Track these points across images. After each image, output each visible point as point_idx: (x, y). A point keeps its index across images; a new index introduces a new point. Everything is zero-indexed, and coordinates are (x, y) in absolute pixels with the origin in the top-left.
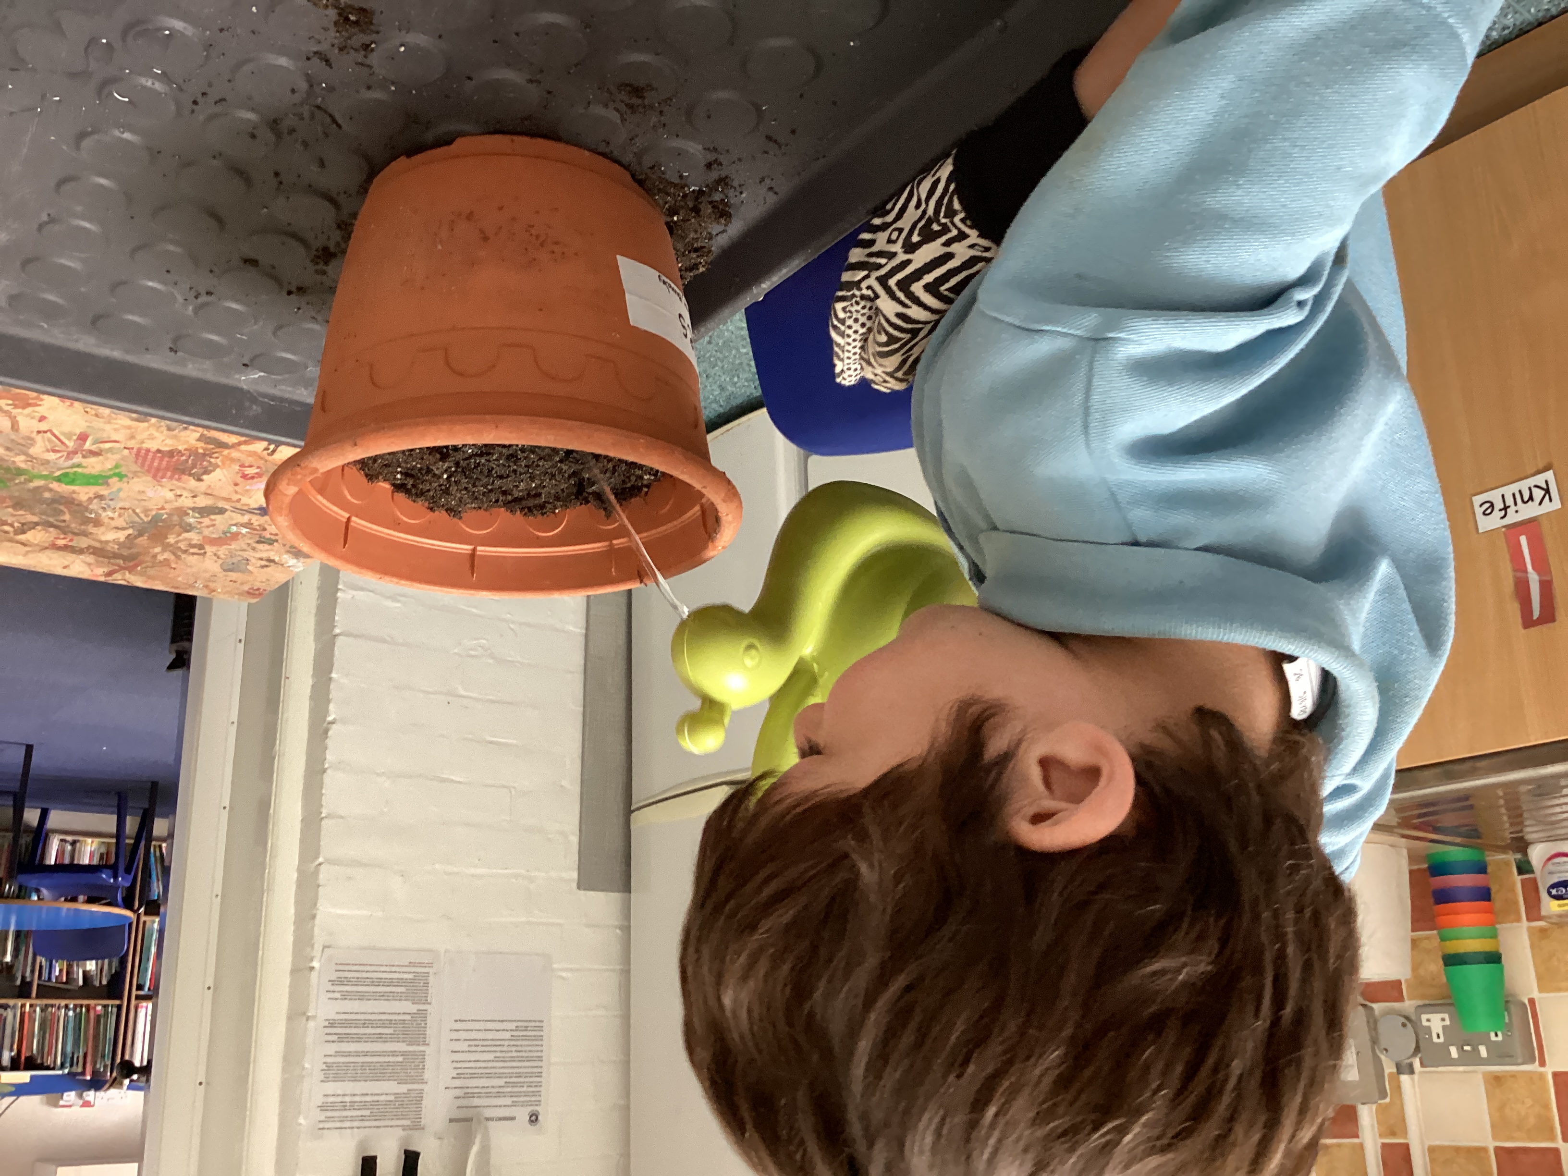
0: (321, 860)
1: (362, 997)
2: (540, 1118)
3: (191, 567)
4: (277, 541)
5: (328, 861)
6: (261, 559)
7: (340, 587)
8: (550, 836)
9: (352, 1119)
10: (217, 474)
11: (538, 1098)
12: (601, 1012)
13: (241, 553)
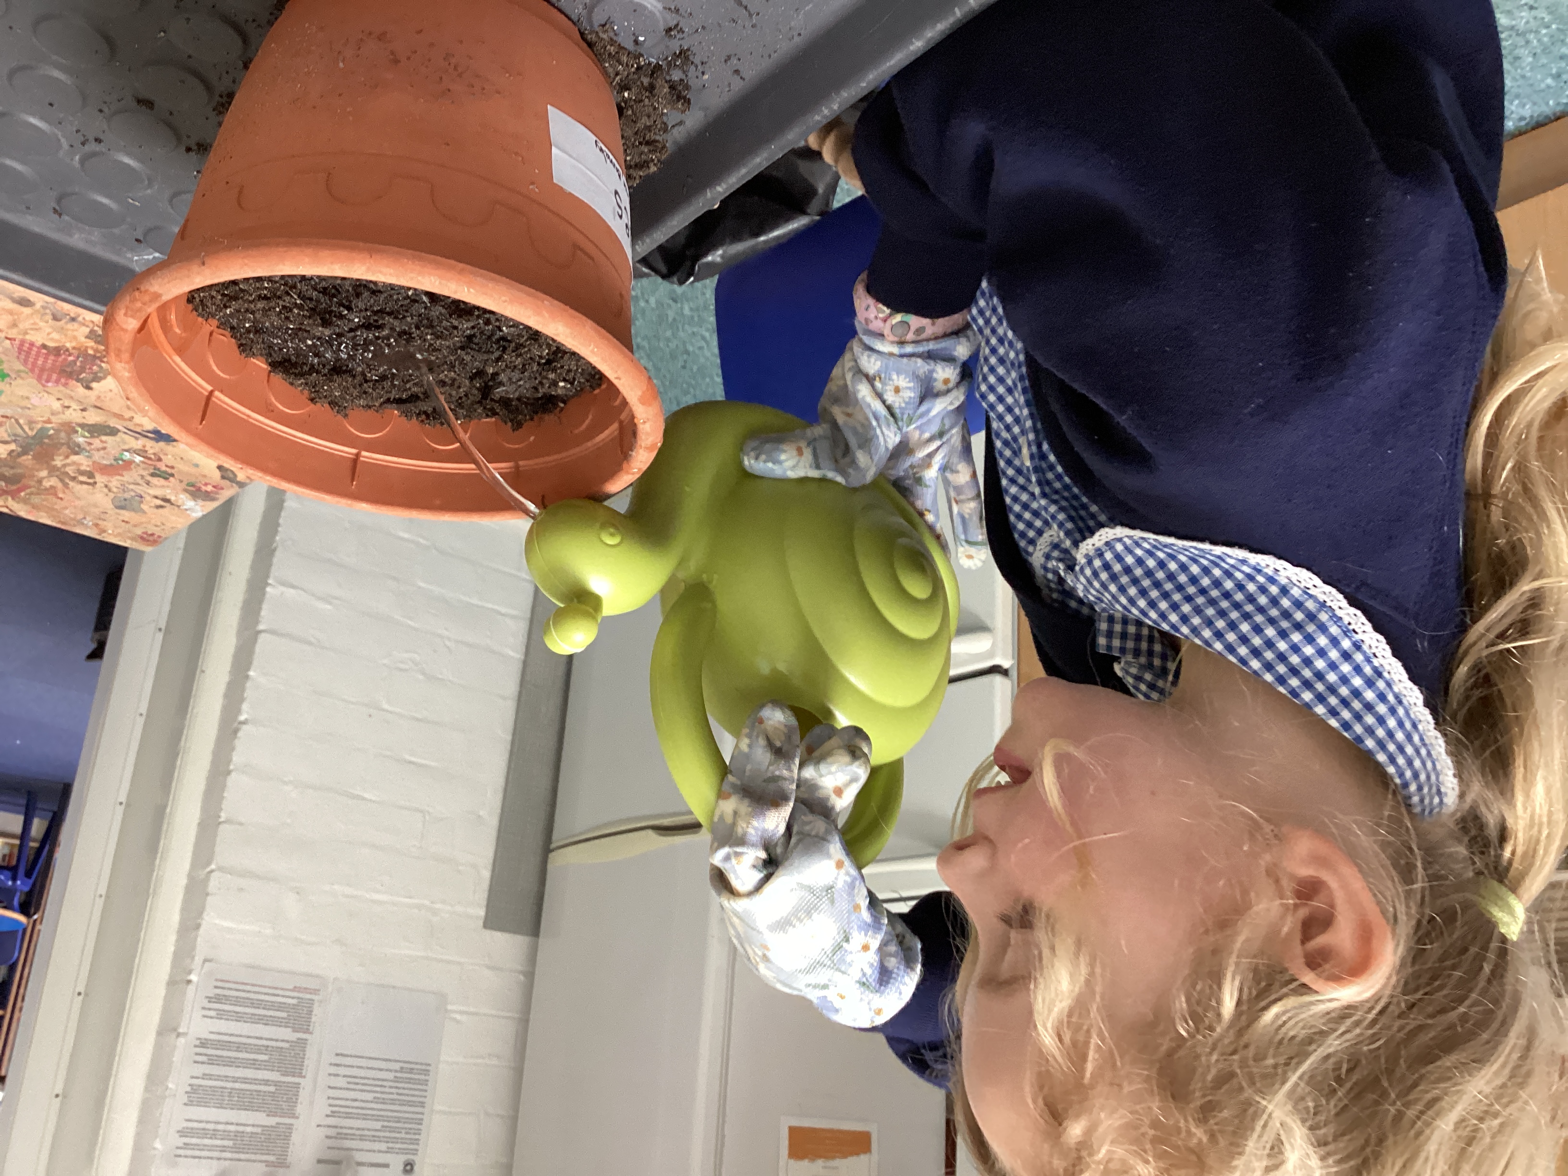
0: (213, 867)
1: (239, 1018)
2: (415, 1168)
3: (79, 499)
4: (172, 475)
5: (220, 869)
6: (156, 497)
7: (270, 581)
8: (460, 868)
9: (211, 1148)
10: (109, 383)
11: (415, 1147)
12: (495, 1062)
13: (132, 487)
